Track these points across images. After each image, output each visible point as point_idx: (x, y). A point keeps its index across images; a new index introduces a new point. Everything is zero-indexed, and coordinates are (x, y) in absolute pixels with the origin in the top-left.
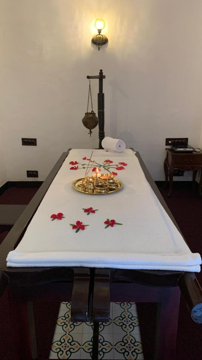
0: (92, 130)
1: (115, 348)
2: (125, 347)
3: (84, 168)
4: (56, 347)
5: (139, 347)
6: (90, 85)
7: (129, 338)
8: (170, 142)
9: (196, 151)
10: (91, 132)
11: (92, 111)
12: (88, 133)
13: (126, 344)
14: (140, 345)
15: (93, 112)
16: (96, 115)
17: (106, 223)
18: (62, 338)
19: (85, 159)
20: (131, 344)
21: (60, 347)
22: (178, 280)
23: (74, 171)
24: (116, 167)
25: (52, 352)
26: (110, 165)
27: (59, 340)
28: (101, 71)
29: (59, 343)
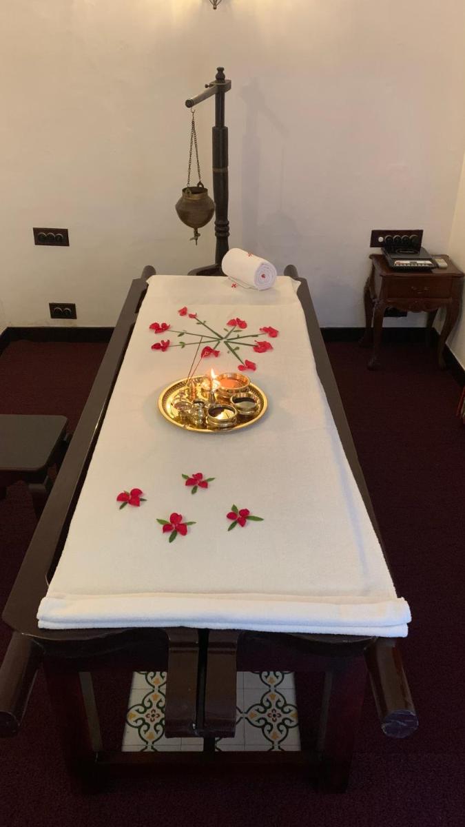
0: (200, 230)
1: (246, 718)
2: (265, 716)
3: (183, 345)
4: (135, 716)
5: (292, 715)
6: (193, 123)
7: (273, 697)
8: (381, 239)
9: (438, 267)
10: (197, 235)
11: (200, 183)
12: (191, 239)
13: (268, 710)
14: (294, 711)
15: (203, 186)
16: (209, 195)
17: (230, 516)
18: (147, 699)
19: (183, 312)
20: (276, 709)
21: (143, 716)
22: (365, 649)
23: (159, 352)
24: (252, 341)
25: (128, 727)
26: (241, 334)
27: (141, 703)
28: (221, 70)
29: (142, 709)
